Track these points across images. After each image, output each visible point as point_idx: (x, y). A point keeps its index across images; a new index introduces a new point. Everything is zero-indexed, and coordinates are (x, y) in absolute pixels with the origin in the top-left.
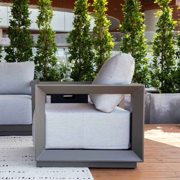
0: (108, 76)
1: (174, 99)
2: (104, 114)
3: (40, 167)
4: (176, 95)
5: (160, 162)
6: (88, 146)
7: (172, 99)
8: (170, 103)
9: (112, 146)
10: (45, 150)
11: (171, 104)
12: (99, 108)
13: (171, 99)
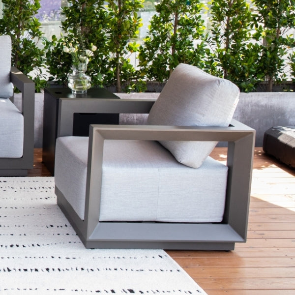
0: (198, 113)
1: (249, 102)
2: (190, 170)
3: (92, 249)
4: (252, 96)
5: (262, 238)
6: (164, 218)
7: (245, 102)
8: (240, 111)
9: (198, 217)
10: (99, 223)
11: (243, 112)
12: (183, 161)
13: (243, 102)
